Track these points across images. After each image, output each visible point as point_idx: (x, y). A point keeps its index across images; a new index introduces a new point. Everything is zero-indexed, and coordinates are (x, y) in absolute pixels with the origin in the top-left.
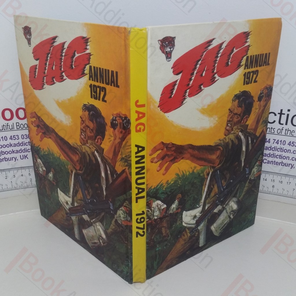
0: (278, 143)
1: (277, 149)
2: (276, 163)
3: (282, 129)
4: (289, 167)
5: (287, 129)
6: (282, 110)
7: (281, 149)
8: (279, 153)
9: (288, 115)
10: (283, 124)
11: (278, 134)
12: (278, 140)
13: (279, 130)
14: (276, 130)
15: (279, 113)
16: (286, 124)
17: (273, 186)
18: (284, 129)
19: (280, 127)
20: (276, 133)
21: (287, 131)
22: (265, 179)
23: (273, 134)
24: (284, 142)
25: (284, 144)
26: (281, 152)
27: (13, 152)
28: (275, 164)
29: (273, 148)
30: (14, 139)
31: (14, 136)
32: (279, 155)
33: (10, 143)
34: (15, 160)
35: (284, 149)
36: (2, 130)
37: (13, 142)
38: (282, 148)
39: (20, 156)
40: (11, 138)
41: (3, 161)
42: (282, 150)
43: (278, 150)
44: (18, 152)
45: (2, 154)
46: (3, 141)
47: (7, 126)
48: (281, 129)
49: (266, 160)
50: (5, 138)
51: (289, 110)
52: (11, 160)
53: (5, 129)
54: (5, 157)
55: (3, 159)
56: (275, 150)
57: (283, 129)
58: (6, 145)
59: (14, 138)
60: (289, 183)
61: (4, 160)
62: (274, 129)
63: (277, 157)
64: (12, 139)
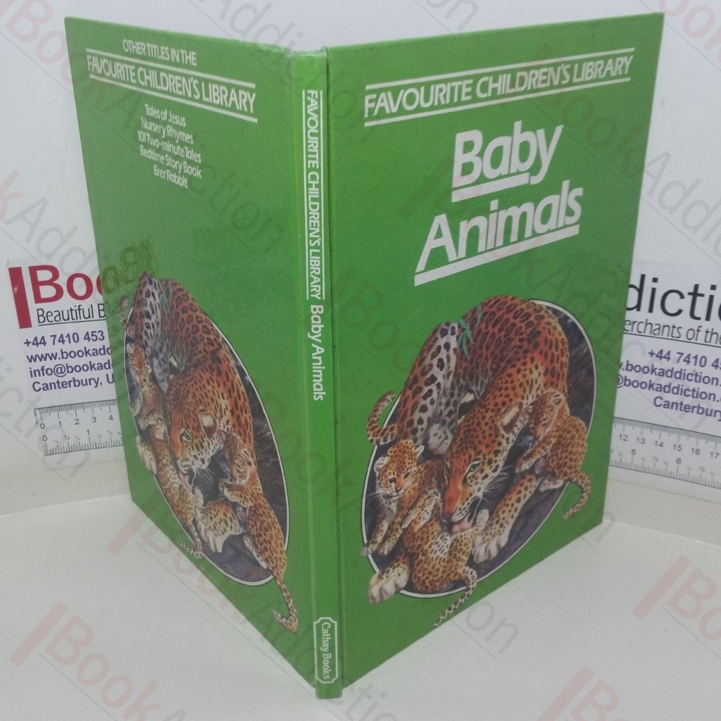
0: (688, 362)
1: (686, 375)
2: (685, 408)
3: (698, 331)
4: (715, 416)
5: (710, 330)
6: (696, 287)
7: (696, 375)
8: (692, 385)
9: (711, 298)
10: (699, 319)
11: (689, 340)
12: (689, 356)
13: (691, 331)
14: (683, 332)
15: (690, 294)
16: (708, 318)
17: (679, 460)
18: (703, 330)
19: (694, 324)
20: (683, 338)
21: (709, 335)
22: (659, 443)
23: (677, 339)
24: (704, 359)
25: (703, 364)
26: (696, 381)
27: (92, 367)
28: (683, 409)
29: (677, 372)
30: (93, 340)
31: (92, 332)
32: (691, 389)
33: (85, 348)
34: (95, 385)
35: (703, 376)
36: (68, 319)
37: (91, 345)
38: (699, 374)
39: (107, 375)
40: (87, 337)
41: (70, 386)
42: (698, 378)
43: (690, 377)
44: (101, 367)
45: (68, 372)
46: (70, 342)
47: (78, 311)
48: (696, 329)
49: (661, 398)
50: (75, 337)
51: (713, 287)
52: (86, 384)
53: (74, 317)
54: (74, 378)
55: (70, 382)
56: (682, 377)
57: (700, 329)
58: (76, 352)
59: (94, 338)
60: (714, 455)
61: (72, 384)
62: (680, 329)
63: (688, 393)
64: (89, 339)
